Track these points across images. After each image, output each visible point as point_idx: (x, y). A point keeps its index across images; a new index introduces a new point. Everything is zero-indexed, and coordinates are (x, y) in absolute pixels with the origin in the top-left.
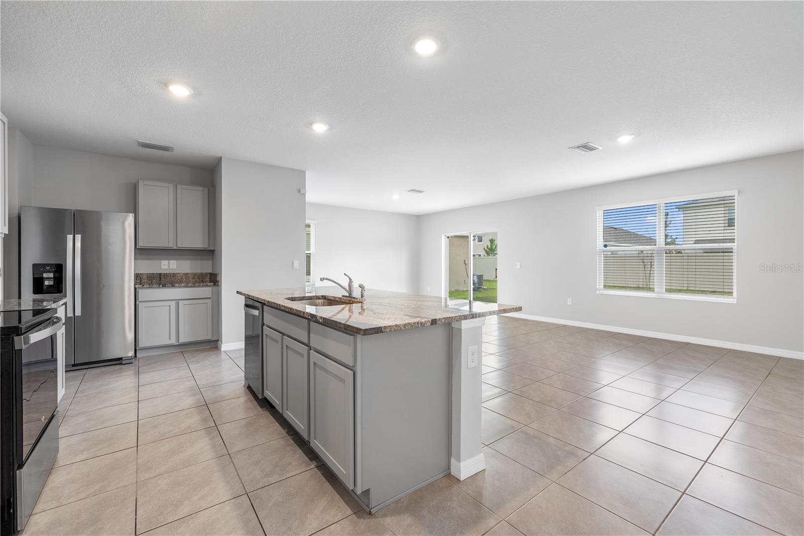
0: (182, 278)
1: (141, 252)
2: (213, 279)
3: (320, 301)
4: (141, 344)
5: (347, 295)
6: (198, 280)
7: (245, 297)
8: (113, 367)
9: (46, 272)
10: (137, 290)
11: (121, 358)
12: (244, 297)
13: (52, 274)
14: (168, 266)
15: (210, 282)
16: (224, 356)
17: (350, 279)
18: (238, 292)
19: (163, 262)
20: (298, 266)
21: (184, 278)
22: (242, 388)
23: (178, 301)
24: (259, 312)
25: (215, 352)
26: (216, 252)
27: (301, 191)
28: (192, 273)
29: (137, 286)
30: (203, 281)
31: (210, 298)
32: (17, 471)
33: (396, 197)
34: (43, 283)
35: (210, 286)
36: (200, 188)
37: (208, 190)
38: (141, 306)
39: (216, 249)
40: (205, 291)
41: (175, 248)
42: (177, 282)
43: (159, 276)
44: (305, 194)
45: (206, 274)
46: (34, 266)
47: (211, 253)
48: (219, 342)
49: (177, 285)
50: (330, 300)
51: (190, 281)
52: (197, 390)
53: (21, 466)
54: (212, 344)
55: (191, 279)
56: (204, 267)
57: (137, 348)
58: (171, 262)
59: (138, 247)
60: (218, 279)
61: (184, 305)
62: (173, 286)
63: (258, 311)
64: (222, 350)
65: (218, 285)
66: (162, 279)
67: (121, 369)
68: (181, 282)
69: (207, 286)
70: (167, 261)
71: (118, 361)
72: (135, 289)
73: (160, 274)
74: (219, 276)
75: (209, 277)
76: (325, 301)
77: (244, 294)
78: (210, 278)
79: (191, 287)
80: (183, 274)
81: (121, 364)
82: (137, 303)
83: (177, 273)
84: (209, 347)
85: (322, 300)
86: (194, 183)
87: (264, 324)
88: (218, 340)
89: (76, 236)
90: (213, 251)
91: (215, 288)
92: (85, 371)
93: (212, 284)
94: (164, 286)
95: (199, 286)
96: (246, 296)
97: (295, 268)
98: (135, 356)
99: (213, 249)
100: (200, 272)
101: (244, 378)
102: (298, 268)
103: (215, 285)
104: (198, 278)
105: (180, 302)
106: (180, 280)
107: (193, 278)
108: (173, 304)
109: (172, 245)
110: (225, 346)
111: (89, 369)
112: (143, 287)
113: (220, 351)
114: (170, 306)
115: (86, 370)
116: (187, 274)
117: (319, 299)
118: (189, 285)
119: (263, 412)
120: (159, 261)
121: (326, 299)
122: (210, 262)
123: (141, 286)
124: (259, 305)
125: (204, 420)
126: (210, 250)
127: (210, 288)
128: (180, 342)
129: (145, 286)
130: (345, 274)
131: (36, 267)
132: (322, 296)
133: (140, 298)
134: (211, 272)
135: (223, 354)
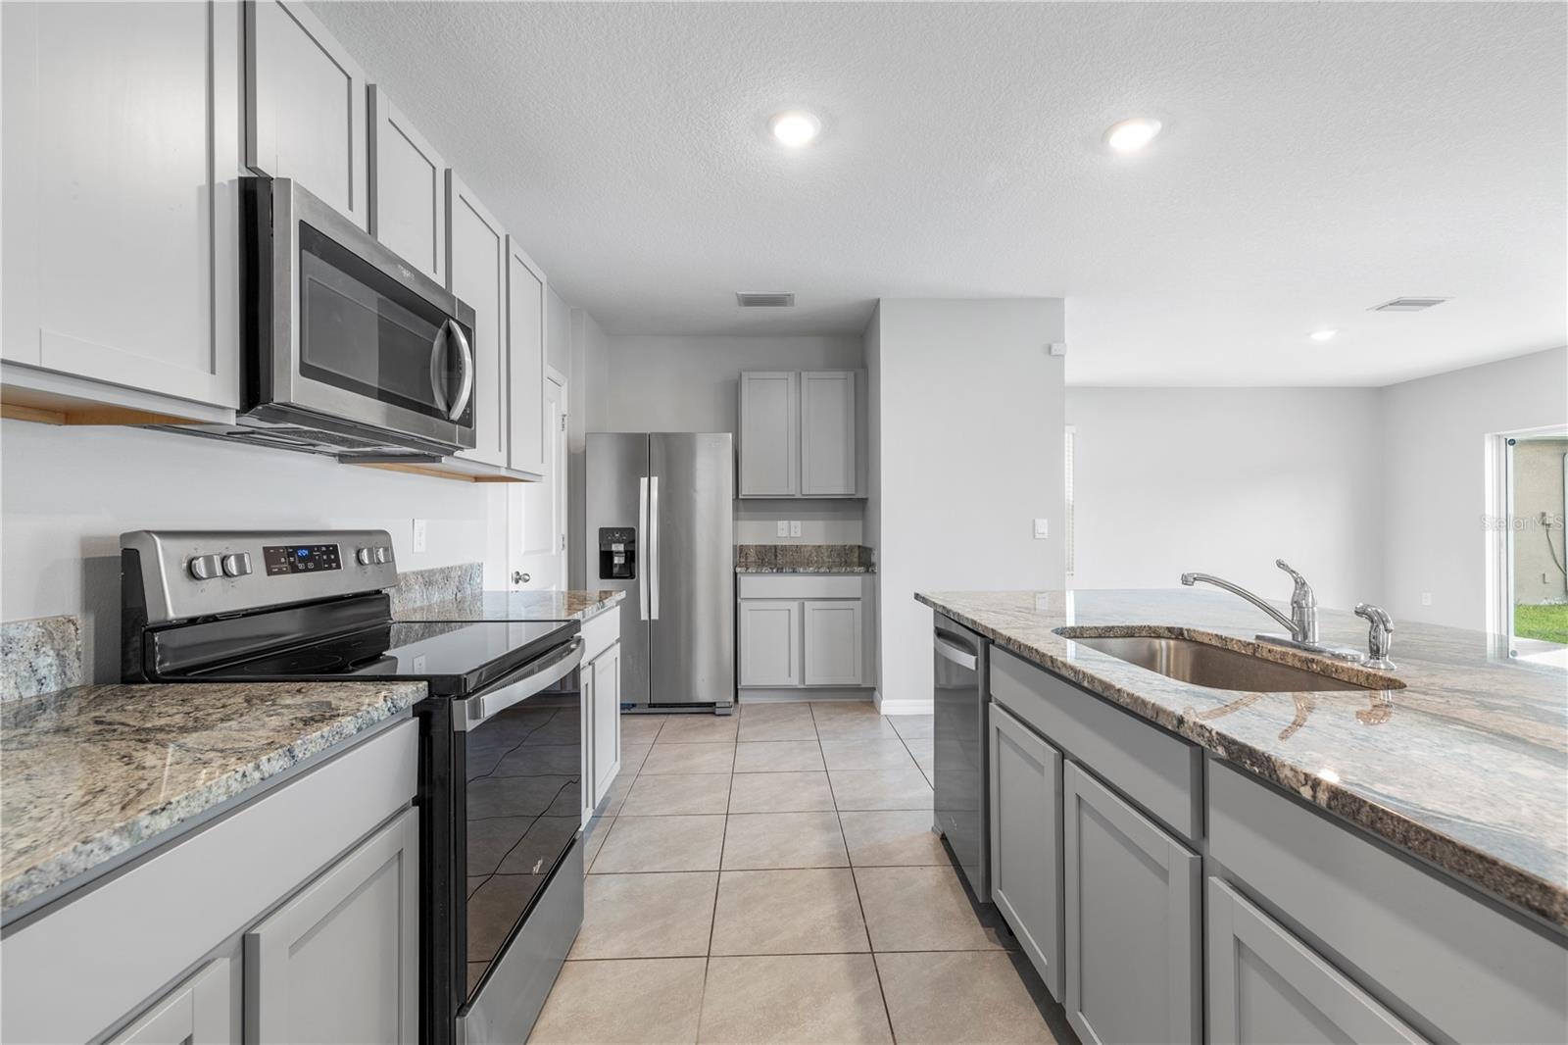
0: (810, 555)
1: (746, 505)
2: (862, 559)
3: (1164, 642)
4: (745, 680)
5: (1287, 636)
6: (838, 560)
7: (936, 612)
8: (702, 717)
9: (615, 543)
10: (738, 576)
11: (714, 704)
12: (932, 610)
13: (622, 545)
14: (789, 531)
15: (859, 566)
16: (886, 731)
17: (1301, 584)
18: (917, 596)
19: (780, 523)
20: (1046, 532)
21: (815, 554)
22: (928, 833)
23: (802, 601)
24: (977, 660)
25: (868, 715)
26: (870, 501)
27: (1051, 352)
28: (828, 547)
29: (738, 570)
30: (846, 562)
31: (858, 599)
32: (457, 1019)
33: (1323, 335)
34: (612, 560)
35: (858, 574)
36: (841, 374)
37: (856, 376)
38: (744, 606)
39: (869, 497)
40: (850, 584)
41: (798, 496)
42: (802, 564)
43: (773, 551)
44: (1063, 356)
45: (852, 548)
46: (601, 530)
47: (858, 505)
48: (877, 693)
49: (801, 570)
50: (1202, 643)
51: (823, 562)
52: (833, 815)
53: (464, 1007)
54: (862, 696)
55: (826, 559)
56: (847, 533)
57: (739, 687)
58: (793, 523)
59: (740, 497)
60: (874, 559)
61: (814, 610)
62: (794, 572)
63: (973, 658)
64: (884, 711)
65: (873, 572)
66: (779, 556)
67: (713, 725)
68: (809, 564)
69: (853, 573)
70: (786, 522)
71: (709, 708)
72: (735, 574)
73: (775, 547)
74: (876, 552)
75: (856, 555)
76: (1183, 644)
77: (934, 605)
78: (859, 556)
79: (824, 574)
80: (814, 546)
81: (713, 713)
82: (739, 600)
83: (802, 546)
84: (857, 700)
85: (1172, 643)
86: (832, 365)
87: (990, 696)
88: (874, 689)
89: (652, 478)
90: (863, 502)
91: (868, 577)
92: (663, 718)
93: (862, 569)
94: (780, 571)
95: (839, 574)
96: (940, 610)
97: (1041, 536)
98: (736, 700)
99: (864, 497)
100: (840, 543)
101: (932, 805)
102: (1046, 536)
103: (867, 571)
104: (839, 554)
105: (806, 603)
106: (808, 559)
107: (829, 556)
108: (794, 606)
109: (792, 490)
110: (888, 705)
111: (670, 716)
112: (746, 573)
113: (879, 713)
114: (789, 610)
115: (665, 717)
116: (819, 547)
117: (1159, 637)
118: (822, 570)
119: (990, 946)
120: (774, 522)
121: (1184, 639)
122: (860, 523)
123: (743, 570)
124: (978, 642)
125: (845, 919)
126: (858, 499)
127: (860, 578)
128: (807, 683)
129: (750, 570)
130: (1280, 564)
131: (604, 533)
132: (1170, 630)
133: (743, 593)
134: (861, 544)
135: (884, 721)
